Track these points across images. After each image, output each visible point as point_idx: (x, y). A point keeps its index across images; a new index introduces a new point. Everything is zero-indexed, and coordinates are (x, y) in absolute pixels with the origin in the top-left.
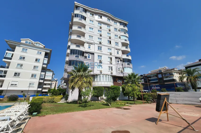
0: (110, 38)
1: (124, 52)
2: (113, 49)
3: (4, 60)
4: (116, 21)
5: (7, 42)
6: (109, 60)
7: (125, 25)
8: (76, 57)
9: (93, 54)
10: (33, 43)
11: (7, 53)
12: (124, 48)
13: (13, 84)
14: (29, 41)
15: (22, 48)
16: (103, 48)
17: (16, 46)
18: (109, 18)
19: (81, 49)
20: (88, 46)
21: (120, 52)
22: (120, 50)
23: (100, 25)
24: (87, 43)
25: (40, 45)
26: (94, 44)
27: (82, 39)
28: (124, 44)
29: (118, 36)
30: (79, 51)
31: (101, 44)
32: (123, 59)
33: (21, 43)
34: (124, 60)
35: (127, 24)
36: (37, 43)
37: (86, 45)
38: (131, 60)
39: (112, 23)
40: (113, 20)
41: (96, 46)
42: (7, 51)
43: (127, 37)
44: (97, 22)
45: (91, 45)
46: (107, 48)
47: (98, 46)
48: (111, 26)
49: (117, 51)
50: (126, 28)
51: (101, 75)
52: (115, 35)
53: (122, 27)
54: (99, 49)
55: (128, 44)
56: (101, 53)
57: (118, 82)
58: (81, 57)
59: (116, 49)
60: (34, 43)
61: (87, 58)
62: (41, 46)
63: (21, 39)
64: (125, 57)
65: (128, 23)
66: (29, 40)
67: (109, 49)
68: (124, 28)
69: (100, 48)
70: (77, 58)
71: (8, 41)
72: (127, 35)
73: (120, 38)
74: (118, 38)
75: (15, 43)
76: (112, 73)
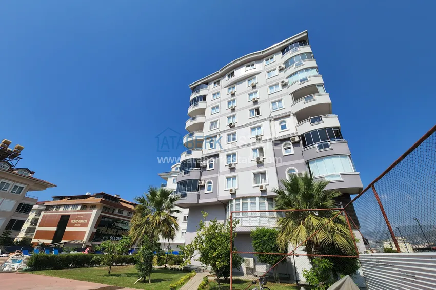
0: (256, 102)
1: (301, 116)
2: (265, 124)
4: (269, 56)
5: (160, 176)
8: (185, 173)
9: (216, 156)
15: (173, 178)
17: (167, 178)
18: (249, 63)
21: (291, 122)
22: (289, 116)
29: (280, 85)
31: (234, 126)
32: (302, 137)
33: (171, 173)
34: (306, 140)
38: (338, 128)
43: (312, 68)
44: (227, 88)
46: (249, 128)
48: (258, 76)
49: (280, 123)
50: (307, 49)
51: (234, 200)
52: (271, 87)
53: (289, 55)
55: (316, 85)
58: (195, 170)
59: (275, 120)
61: (208, 169)
63: (172, 167)
64: (307, 127)
65: (306, 32)
68: (294, 54)
71: (161, 174)
72: (313, 63)
73: (284, 85)
74: (280, 89)
75: (167, 175)
76: (263, 191)
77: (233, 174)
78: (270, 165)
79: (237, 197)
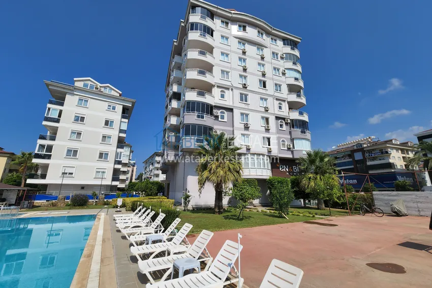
0: (264, 75)
1: (292, 106)
2: (270, 100)
3: (45, 123)
4: (274, 37)
6: (263, 123)
7: (294, 44)
8: (198, 116)
9: (230, 110)
10: (98, 87)
11: (49, 109)
12: (293, 98)
13: (67, 173)
14: (89, 83)
15: (77, 97)
16: (250, 97)
17: (65, 94)
18: (262, 31)
19: (208, 99)
20: (220, 93)
21: (285, 106)
22: (284, 101)
23: (243, 48)
24: (218, 87)
25: (112, 91)
26: (232, 89)
27: (208, 78)
28: (292, 89)
29: (281, 71)
30: (203, 104)
31: (246, 88)
32: (292, 120)
33: (75, 88)
34: (294, 124)
35: (299, 42)
36: (105, 87)
37: (216, 91)
38: (307, 122)
39: (266, 40)
40: (269, 34)
41: (237, 93)
42: (49, 106)
43: (298, 72)
44: (237, 40)
45: (226, 91)
46: (258, 97)
47: (240, 94)
48: (265, 49)
49: (279, 104)
50: (297, 53)
51: (249, 154)
52: (275, 69)
53: (288, 49)
54: (242, 100)
55: (301, 87)
56: (246, 107)
57: (281, 169)
58: (209, 116)
59: (277, 99)
60: (100, 87)
61: (220, 119)
62: (113, 93)
63: (75, 79)
64: (295, 115)
65: (301, 39)
66: (89, 80)
67: (262, 99)
68: (292, 52)
69: (244, 98)
70: (200, 119)
72: (299, 68)
73: (284, 74)
74: (281, 75)
75: (64, 88)
76: (270, 152)
77: (246, 132)
78: (273, 134)
79: (251, 152)
